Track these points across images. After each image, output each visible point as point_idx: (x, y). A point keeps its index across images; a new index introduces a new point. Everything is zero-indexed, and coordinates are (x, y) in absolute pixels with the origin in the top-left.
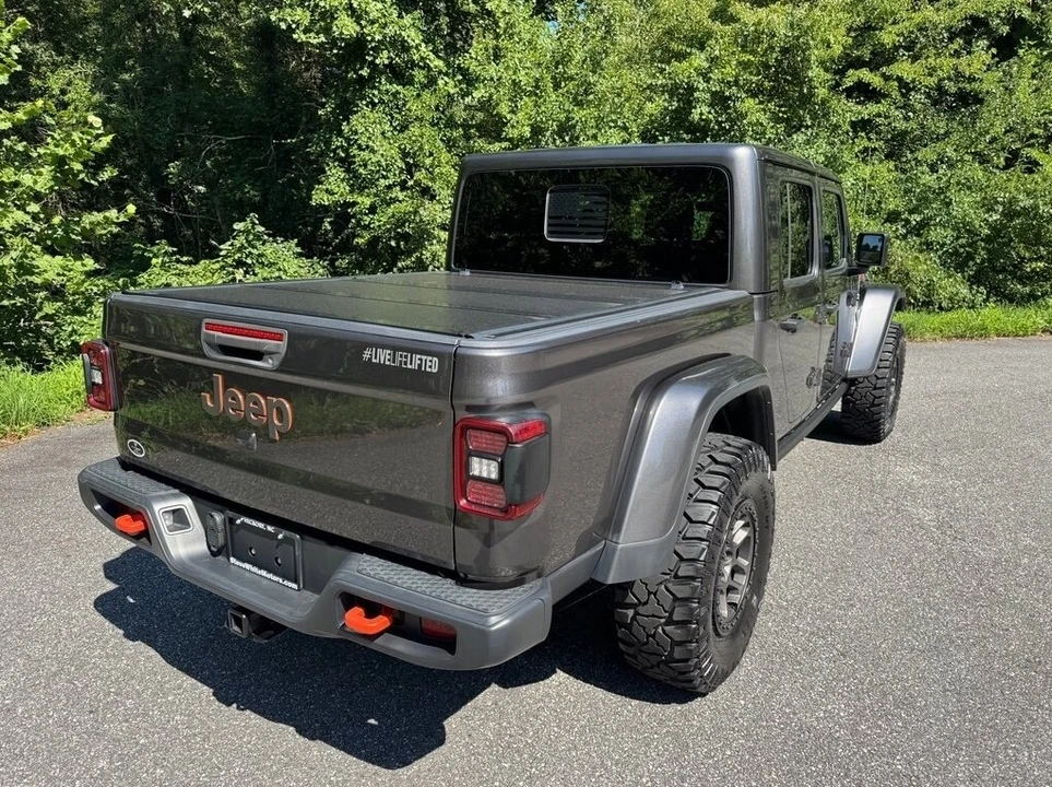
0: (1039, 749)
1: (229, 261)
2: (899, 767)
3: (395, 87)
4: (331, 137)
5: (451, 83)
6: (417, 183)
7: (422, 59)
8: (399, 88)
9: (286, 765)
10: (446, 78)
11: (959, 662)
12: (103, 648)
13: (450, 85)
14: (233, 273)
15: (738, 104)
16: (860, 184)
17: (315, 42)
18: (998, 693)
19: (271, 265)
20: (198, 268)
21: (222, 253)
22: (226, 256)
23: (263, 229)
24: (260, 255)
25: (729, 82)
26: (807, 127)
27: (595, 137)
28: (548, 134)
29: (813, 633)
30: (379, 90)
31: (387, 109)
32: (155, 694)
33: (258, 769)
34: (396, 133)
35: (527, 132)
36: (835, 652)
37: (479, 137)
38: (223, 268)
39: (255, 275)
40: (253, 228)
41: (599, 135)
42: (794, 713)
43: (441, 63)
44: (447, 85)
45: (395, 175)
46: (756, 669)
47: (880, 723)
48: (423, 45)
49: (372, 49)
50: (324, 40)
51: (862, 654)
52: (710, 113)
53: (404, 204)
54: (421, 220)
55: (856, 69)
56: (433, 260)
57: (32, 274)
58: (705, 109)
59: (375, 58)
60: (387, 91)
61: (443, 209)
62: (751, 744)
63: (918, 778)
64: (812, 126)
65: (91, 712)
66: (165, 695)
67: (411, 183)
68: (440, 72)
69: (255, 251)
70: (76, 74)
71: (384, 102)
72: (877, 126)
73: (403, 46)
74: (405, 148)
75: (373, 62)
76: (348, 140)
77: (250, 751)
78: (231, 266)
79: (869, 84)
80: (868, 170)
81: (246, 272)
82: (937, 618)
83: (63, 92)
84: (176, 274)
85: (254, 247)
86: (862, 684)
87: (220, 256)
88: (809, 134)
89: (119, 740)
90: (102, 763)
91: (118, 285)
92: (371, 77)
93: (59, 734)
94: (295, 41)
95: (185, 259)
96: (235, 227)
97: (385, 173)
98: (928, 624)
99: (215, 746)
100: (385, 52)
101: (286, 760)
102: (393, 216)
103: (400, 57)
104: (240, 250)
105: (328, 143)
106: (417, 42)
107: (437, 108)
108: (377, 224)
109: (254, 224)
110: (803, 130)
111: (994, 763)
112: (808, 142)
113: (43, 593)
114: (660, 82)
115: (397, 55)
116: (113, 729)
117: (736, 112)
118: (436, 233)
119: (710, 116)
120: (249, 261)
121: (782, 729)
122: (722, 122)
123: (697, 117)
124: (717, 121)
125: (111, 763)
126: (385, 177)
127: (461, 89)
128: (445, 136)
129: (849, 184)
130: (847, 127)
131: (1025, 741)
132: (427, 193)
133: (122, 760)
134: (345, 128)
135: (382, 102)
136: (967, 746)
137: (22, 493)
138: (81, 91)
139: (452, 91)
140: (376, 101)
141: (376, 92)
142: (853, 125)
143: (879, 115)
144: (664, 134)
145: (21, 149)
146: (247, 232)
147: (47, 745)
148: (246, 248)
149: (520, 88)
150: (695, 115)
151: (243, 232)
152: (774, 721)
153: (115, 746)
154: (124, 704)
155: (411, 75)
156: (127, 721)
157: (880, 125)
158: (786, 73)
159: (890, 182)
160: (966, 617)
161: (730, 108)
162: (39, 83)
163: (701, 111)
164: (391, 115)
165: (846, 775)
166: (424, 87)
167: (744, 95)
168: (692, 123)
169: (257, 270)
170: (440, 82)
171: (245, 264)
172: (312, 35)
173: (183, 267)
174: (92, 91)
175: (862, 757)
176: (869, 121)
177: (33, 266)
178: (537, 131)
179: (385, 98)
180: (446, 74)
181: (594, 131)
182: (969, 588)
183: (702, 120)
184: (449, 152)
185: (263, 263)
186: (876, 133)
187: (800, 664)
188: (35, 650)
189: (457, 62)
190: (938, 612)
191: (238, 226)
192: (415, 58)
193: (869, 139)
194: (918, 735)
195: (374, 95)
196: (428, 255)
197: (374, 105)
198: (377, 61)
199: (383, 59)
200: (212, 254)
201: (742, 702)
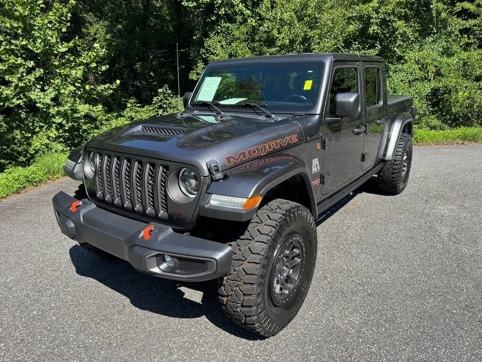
0: (452, 349)
1: (156, 106)
2: (374, 350)
3: (228, 24)
4: (200, 49)
5: (254, 21)
7: (240, 10)
8: (229, 25)
9: (103, 320)
10: (252, 19)
11: (428, 304)
12: (52, 267)
13: (253, 22)
14: (158, 111)
15: (394, 24)
16: (461, 62)
17: (191, 5)
18: (442, 320)
19: (174, 108)
20: (144, 109)
21: (154, 102)
22: (155, 104)
23: (170, 92)
24: (169, 103)
25: (389, 13)
26: (434, 34)
27: (319, 43)
28: (297, 43)
29: (359, 284)
30: (221, 26)
31: (224, 35)
32: (64, 287)
33: (91, 321)
34: (228, 46)
35: (287, 42)
36: (366, 293)
37: (265, 46)
38: (153, 109)
39: (167, 112)
40: (166, 91)
41: (321, 42)
42: (333, 320)
43: (249, 12)
44: (252, 22)
46: (324, 298)
47: (374, 328)
48: (241, 4)
49: (217, 7)
50: (195, 4)
51: (379, 296)
52: (378, 29)
55: (461, 2)
57: (76, 113)
58: (376, 27)
59: (219, 11)
60: (224, 26)
62: (306, 332)
63: (381, 356)
64: (437, 33)
65: (38, 292)
66: (68, 287)
68: (249, 16)
69: (167, 102)
70: (100, 26)
71: (223, 32)
72: (474, 31)
73: (231, 4)
74: (231, 53)
75: (217, 13)
76: (207, 50)
77: (91, 313)
78: (157, 108)
79: (468, 10)
80: (466, 54)
81: (164, 111)
82: (427, 281)
83: (95, 34)
84: (135, 112)
85: (167, 100)
86: (373, 309)
87: (152, 104)
88: (435, 37)
89: (44, 304)
90: (35, 313)
91: (113, 116)
92: (217, 21)
93: (24, 300)
94: (183, 5)
95: (138, 105)
96: (159, 91)
98: (420, 284)
99: (79, 310)
100: (223, 8)
101: (104, 318)
103: (230, 10)
104: (161, 101)
105: (199, 51)
106: (238, 2)
107: (247, 33)
109: (166, 90)
110: (432, 35)
111: (424, 353)
112: (433, 41)
113: (39, 243)
114: (354, 15)
115: (229, 10)
116: (43, 299)
117: (393, 28)
119: (378, 31)
120: (165, 106)
121: (324, 327)
122: (385, 33)
123: (371, 32)
124: (383, 33)
125: (38, 313)
127: (258, 23)
128: (251, 46)
129: (455, 62)
130: (457, 33)
131: (446, 344)
133: (42, 312)
134: (206, 45)
135: (222, 31)
136: (413, 344)
137: (47, 203)
138: (102, 33)
139: (254, 25)
140: (219, 31)
141: (219, 27)
142: (461, 31)
143: (475, 25)
144: (355, 40)
145: (72, 59)
146: (164, 93)
147: (18, 304)
148: (163, 100)
149: (284, 22)
150: (371, 31)
151: (162, 93)
152: (322, 323)
153: (42, 306)
154: (51, 290)
155: (236, 18)
156: (50, 297)
157: (476, 30)
158: (423, 7)
159: (478, 60)
160: (442, 282)
161: (390, 26)
162: (86, 31)
163: (374, 29)
164: (226, 37)
165: (346, 351)
166: (241, 24)
167: (397, 19)
168: (369, 34)
169: (168, 110)
170: (249, 21)
171: (163, 107)
172: (190, 2)
173: (137, 109)
174: (106, 33)
175: (357, 343)
176: (470, 29)
177: (77, 109)
178: (292, 41)
179: (223, 30)
180: (252, 17)
181: (319, 41)
182: (451, 267)
183: (375, 33)
184: (252, 53)
185: (170, 107)
186: (473, 35)
187: (346, 297)
188: (28, 266)
189: (257, 11)
190: (429, 278)
191: (160, 90)
192: (237, 10)
193: (469, 38)
194: (391, 336)
195: (218, 29)
197: (218, 33)
198: (220, 13)
199: (222, 11)
200: (149, 103)
201: (310, 313)
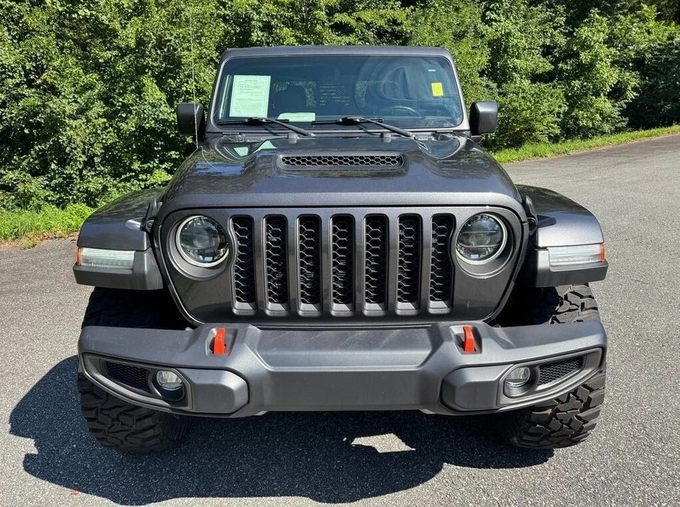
6: (45, 82)
25: (273, 16)
34: (15, 41)
35: (132, 43)
45: (20, 75)
53: (32, 98)
54: (52, 112)
56: (70, 142)
58: (260, 33)
61: (69, 103)
67: (39, 82)
97: (11, 74)
102: (23, 109)
108: (9, 116)
117: (278, 36)
118: (67, 121)
126: (12, 77)
132: (53, 90)
139: (60, 9)
161: (274, 33)
163: (256, 35)
178: (141, 43)
196: (65, 138)
